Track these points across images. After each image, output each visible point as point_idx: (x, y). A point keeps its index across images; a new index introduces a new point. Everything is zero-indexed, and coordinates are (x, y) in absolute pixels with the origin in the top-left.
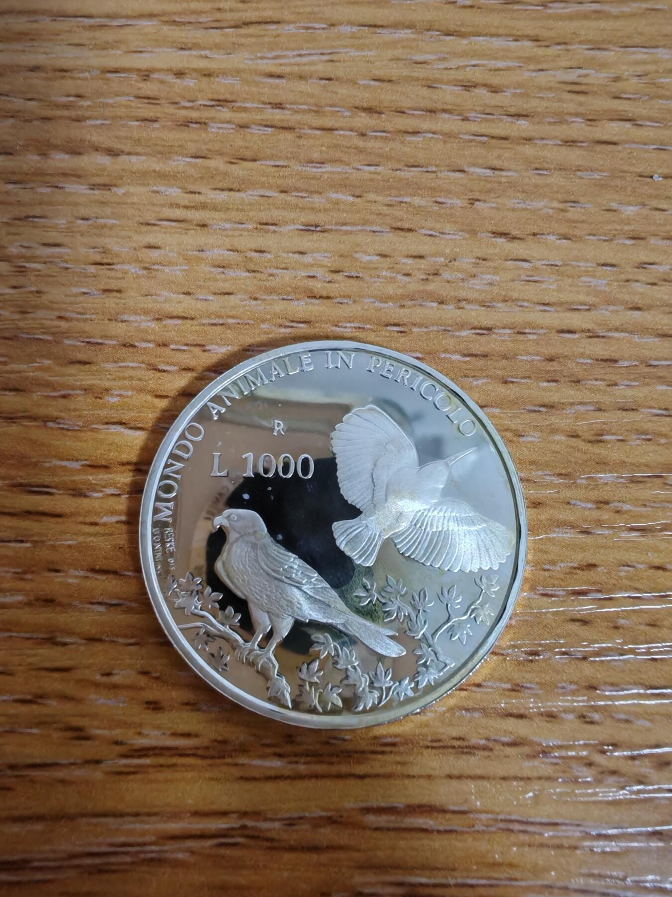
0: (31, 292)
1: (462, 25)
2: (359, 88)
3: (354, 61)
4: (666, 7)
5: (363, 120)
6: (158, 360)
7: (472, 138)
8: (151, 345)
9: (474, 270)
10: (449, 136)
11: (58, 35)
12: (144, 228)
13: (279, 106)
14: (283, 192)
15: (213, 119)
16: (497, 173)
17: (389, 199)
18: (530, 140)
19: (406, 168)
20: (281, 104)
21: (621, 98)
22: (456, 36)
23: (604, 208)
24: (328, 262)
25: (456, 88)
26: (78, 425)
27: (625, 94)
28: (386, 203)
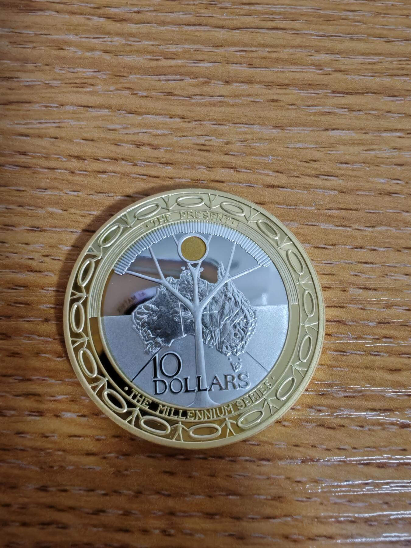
1: (140, 107)
2: (74, 144)
4: (262, 101)
5: (74, 164)
7: (138, 176)
10: (124, 175)
13: (24, 153)
14: (20, 206)
17: (83, 212)
18: (172, 178)
19: (96, 194)
20: (25, 152)
21: (229, 154)
22: (136, 114)
24: (42, 250)
25: (131, 146)
27: (232, 152)
28: (81, 214)
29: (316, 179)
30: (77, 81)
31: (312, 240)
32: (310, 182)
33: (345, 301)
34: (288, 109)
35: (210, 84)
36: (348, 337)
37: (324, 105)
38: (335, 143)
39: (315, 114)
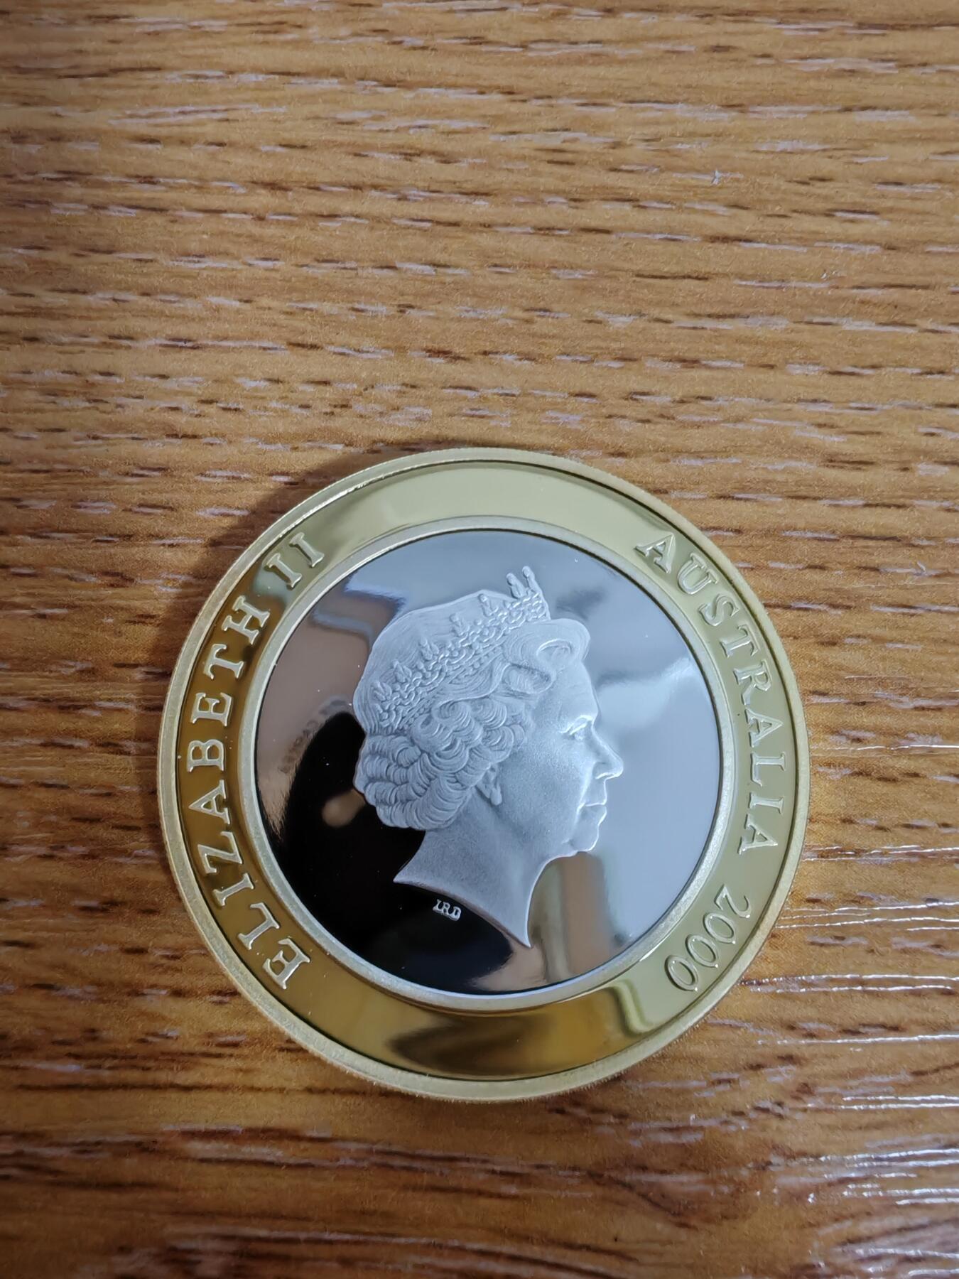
1: (410, 72)
2: (260, 156)
3: (256, 120)
4: (693, 49)
5: (263, 199)
7: (410, 223)
9: (398, 402)
10: (377, 220)
13: (149, 180)
14: (145, 294)
16: (440, 270)
17: (288, 304)
18: (489, 226)
19: (316, 264)
20: (151, 177)
21: (620, 170)
22: (399, 87)
23: (584, 319)
24: (199, 388)
25: (393, 157)
27: (626, 164)
28: (284, 310)
29: (827, 218)
30: (262, 19)
31: (823, 358)
32: (813, 228)
33: (907, 494)
34: (754, 66)
35: (568, 17)
36: (918, 575)
37: (840, 54)
38: (870, 140)
39: (817, 75)
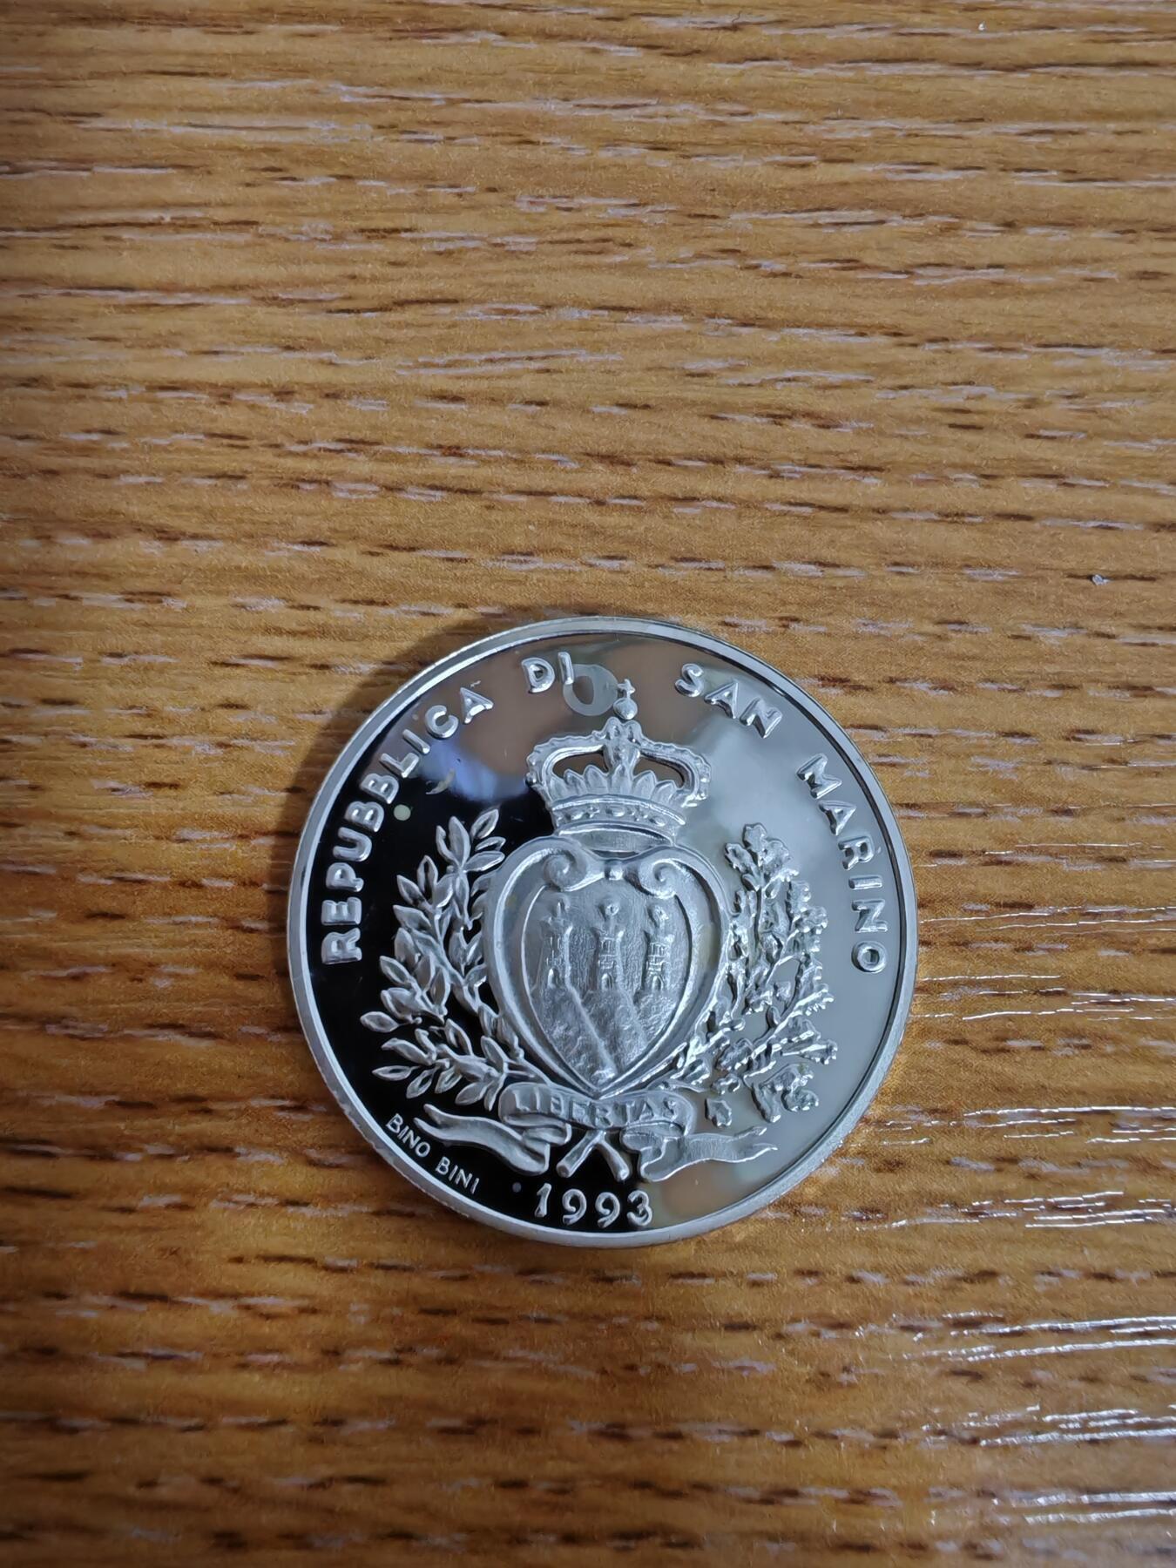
0: (20, 788)
6: (243, 910)
8: (229, 884)
11: (72, 320)
12: (219, 671)
15: (340, 475)
26: (101, 1031)
